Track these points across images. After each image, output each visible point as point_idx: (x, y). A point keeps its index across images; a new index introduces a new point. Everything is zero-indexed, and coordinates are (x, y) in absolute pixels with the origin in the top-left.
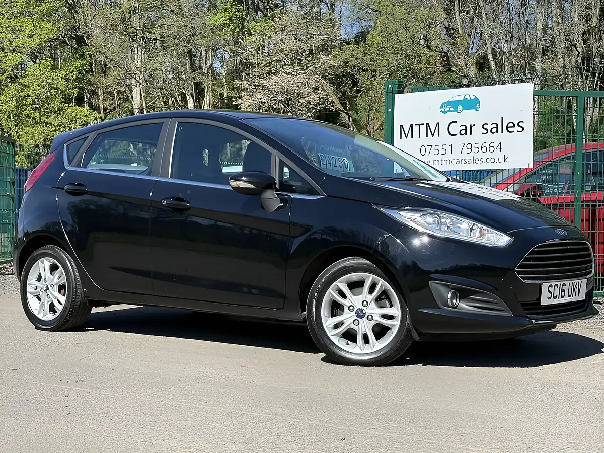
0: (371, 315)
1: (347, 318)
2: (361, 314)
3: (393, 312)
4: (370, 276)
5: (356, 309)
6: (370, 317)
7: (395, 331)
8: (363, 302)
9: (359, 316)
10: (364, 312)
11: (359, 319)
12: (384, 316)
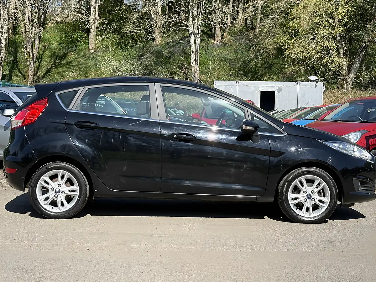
0: (314, 199)
1: (302, 197)
2: (309, 197)
3: (326, 200)
4: (319, 179)
5: (307, 193)
6: (313, 200)
7: (324, 209)
8: (312, 191)
9: (308, 198)
10: (311, 196)
11: (308, 199)
12: (320, 201)
